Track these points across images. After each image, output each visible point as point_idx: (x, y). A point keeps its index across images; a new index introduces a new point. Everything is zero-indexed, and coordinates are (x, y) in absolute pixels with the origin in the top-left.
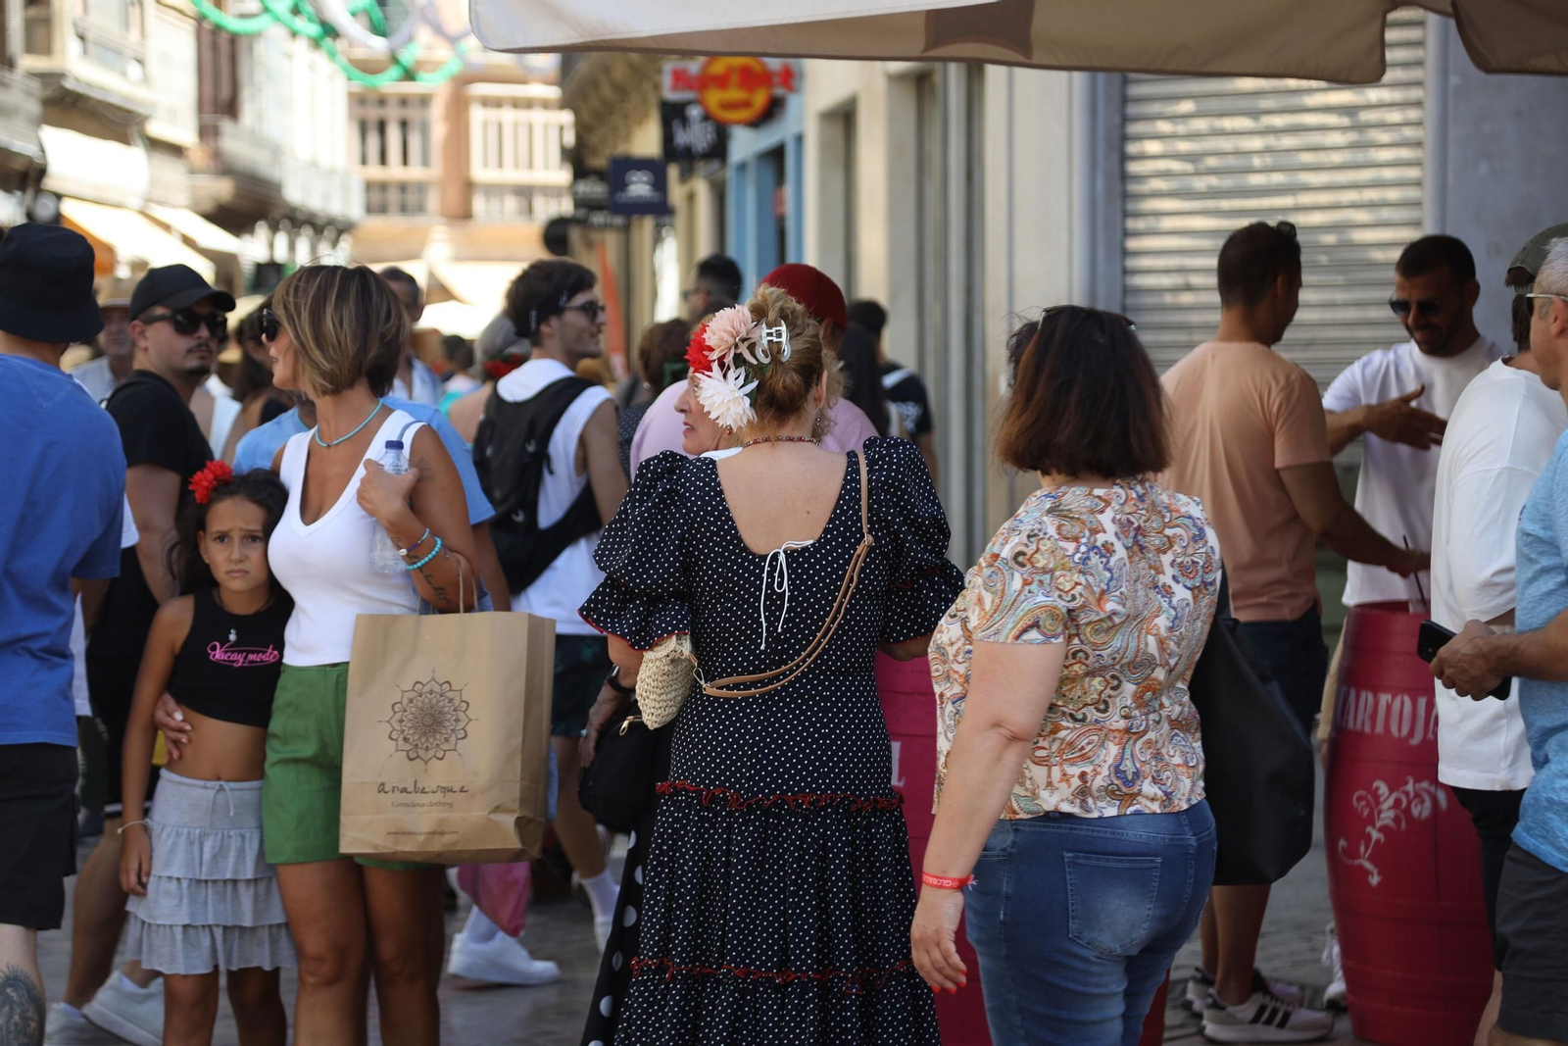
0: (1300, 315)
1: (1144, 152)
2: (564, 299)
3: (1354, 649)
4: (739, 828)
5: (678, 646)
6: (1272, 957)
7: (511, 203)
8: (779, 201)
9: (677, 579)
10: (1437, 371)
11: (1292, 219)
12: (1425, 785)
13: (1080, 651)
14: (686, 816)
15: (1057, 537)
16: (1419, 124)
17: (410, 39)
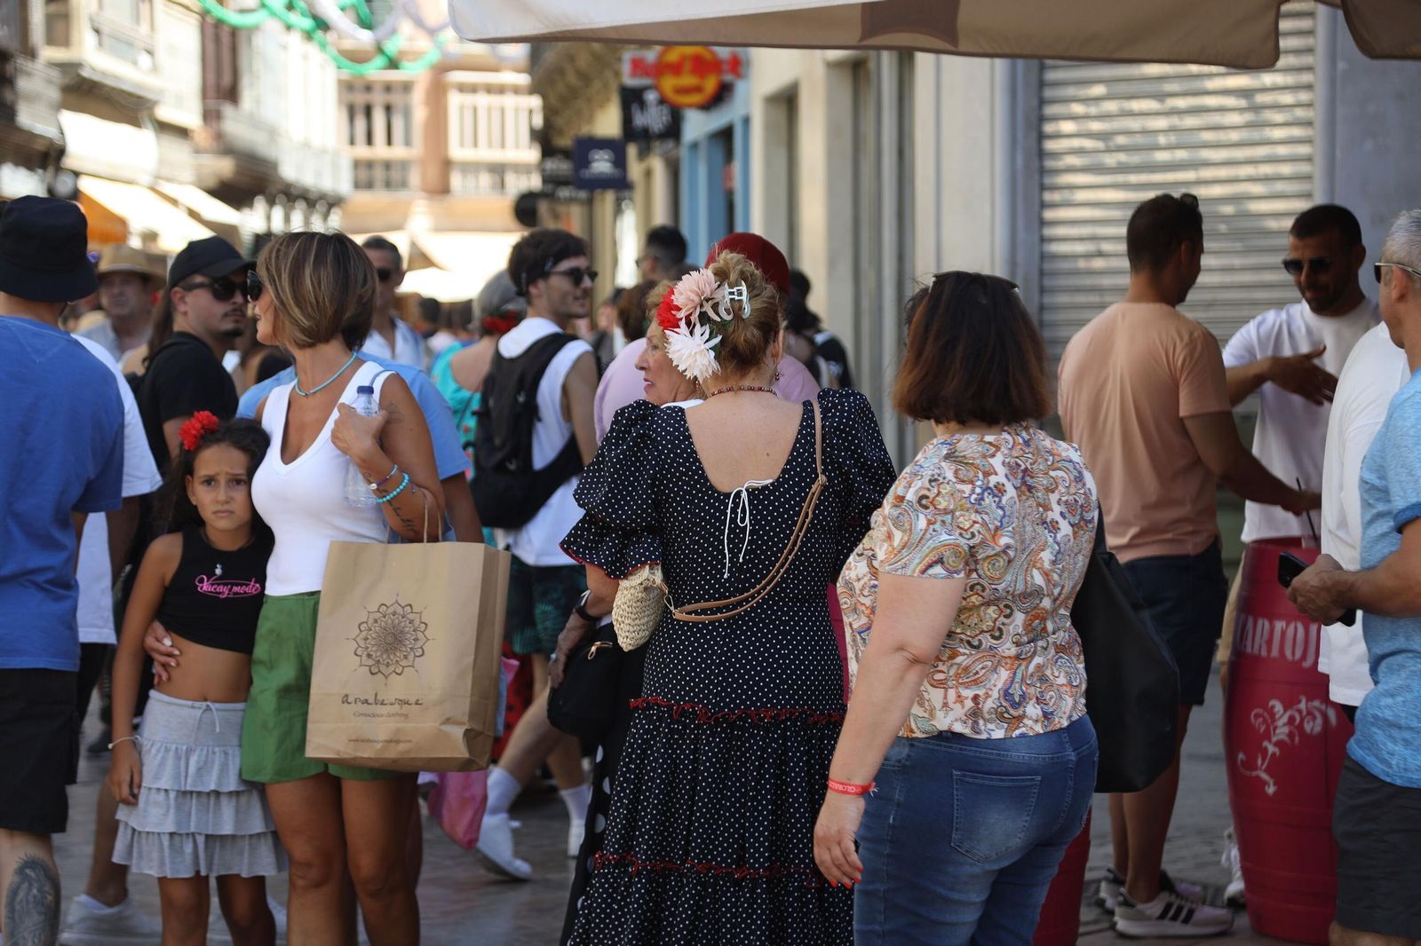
0: (1202, 279)
1: (1059, 131)
2: (550, 264)
3: (1251, 580)
4: (707, 739)
5: (650, 575)
6: (1177, 860)
7: (485, 179)
8: (728, 176)
9: (649, 515)
10: (1326, 329)
11: (1196, 191)
12: (1316, 703)
13: (978, 584)
14: (656, 728)
15: (954, 480)
16: (1309, 105)
17: (394, 31)
